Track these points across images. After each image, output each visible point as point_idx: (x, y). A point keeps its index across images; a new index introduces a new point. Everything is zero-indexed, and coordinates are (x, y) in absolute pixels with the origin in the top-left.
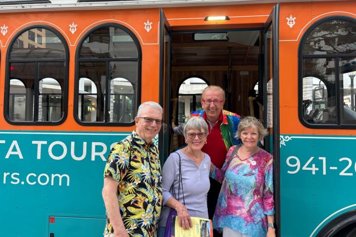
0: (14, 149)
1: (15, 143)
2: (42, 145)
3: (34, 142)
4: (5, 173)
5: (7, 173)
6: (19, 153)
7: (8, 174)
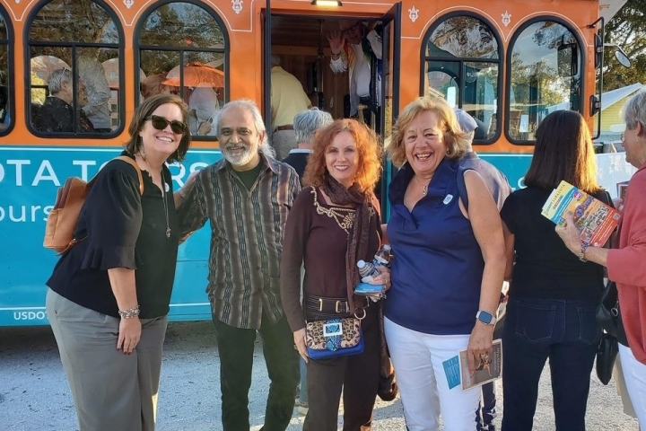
0: (46, 173)
1: (46, 163)
2: (89, 166)
3: (75, 163)
4: (33, 207)
5: (35, 206)
6: (53, 177)
7: (39, 207)
